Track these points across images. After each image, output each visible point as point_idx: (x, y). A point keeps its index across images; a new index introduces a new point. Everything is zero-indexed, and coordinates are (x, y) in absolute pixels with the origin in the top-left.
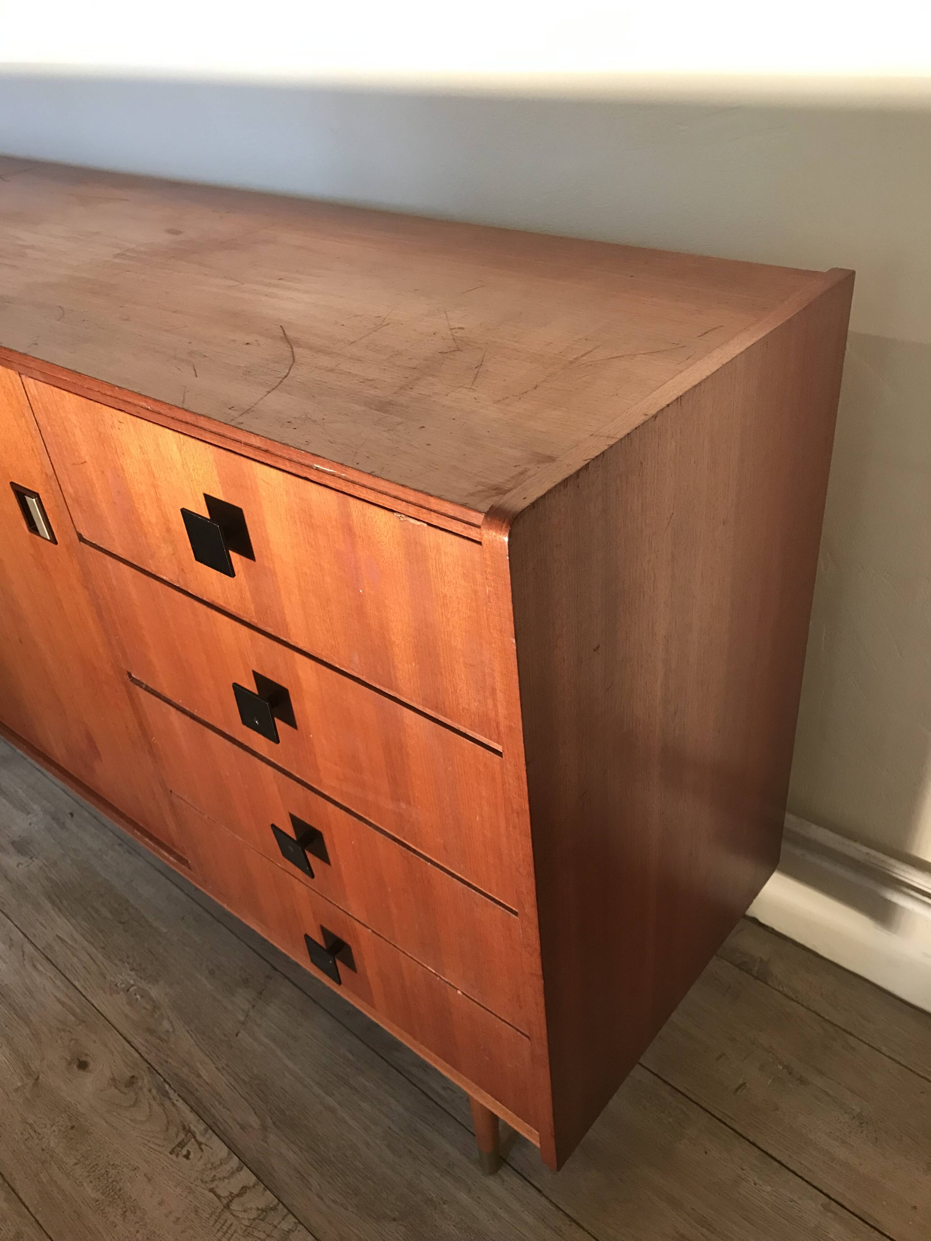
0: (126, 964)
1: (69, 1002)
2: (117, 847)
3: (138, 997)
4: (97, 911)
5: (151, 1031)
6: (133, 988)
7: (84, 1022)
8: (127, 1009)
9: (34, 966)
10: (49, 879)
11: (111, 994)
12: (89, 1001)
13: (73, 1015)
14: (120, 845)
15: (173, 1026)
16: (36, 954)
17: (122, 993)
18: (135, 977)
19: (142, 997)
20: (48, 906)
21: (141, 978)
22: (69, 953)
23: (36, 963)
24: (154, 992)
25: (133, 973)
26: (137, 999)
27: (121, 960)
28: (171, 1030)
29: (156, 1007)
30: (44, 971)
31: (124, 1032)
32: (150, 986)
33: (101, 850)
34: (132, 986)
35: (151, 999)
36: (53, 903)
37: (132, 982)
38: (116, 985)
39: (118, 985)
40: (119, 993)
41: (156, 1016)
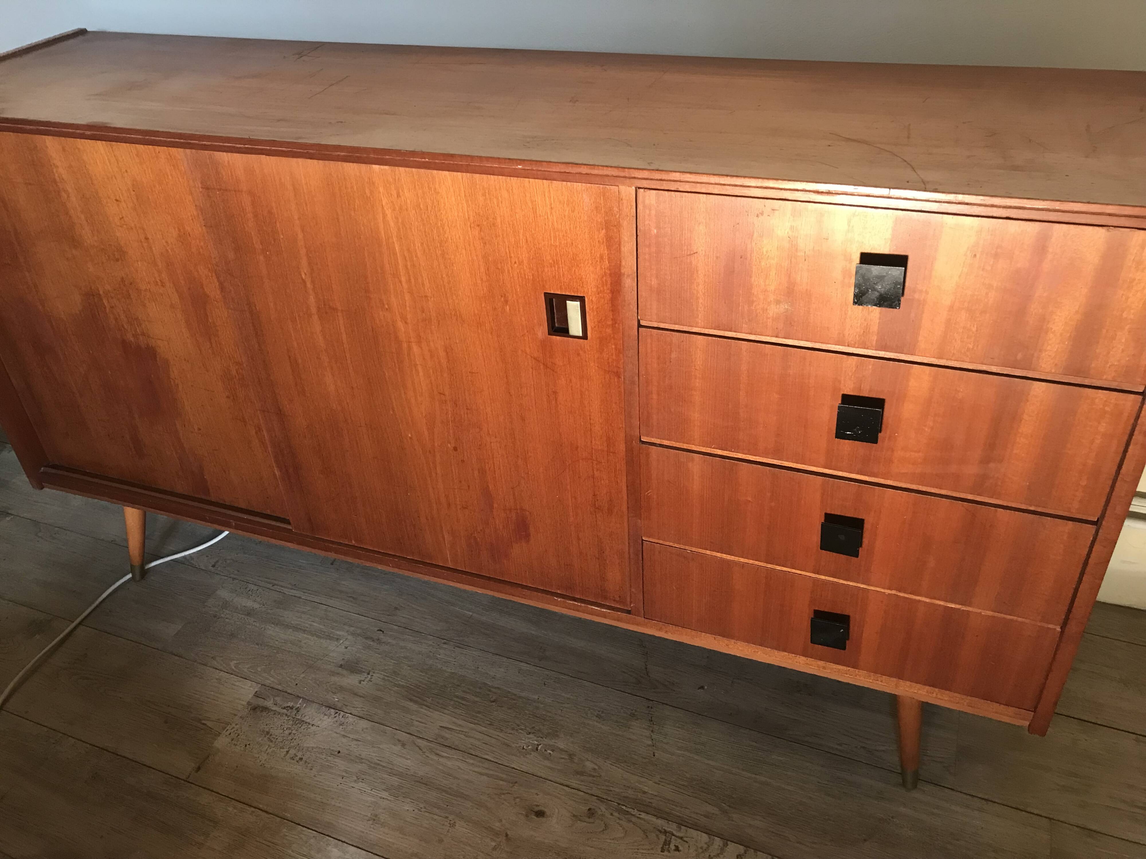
0: (520, 731)
1: (491, 772)
2: (445, 646)
3: (549, 751)
4: (463, 698)
5: (581, 773)
6: (540, 747)
7: (516, 782)
8: (547, 763)
9: (437, 754)
10: (398, 686)
11: (524, 756)
12: (507, 766)
13: (503, 780)
14: (445, 643)
15: (596, 764)
16: (432, 745)
17: (532, 753)
18: (535, 738)
19: (553, 751)
20: (414, 707)
21: (541, 738)
22: (462, 736)
23: (438, 752)
24: (561, 745)
25: (531, 736)
26: (550, 753)
27: (513, 729)
28: (596, 767)
29: (571, 756)
30: (451, 756)
31: (558, 780)
32: (553, 741)
33: (430, 652)
34: (538, 745)
35: (562, 750)
36: (416, 702)
37: (536, 743)
38: (523, 748)
39: (525, 747)
40: (531, 754)
41: (576, 761)
